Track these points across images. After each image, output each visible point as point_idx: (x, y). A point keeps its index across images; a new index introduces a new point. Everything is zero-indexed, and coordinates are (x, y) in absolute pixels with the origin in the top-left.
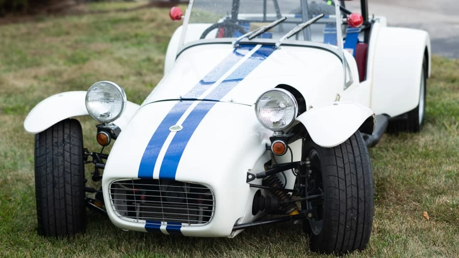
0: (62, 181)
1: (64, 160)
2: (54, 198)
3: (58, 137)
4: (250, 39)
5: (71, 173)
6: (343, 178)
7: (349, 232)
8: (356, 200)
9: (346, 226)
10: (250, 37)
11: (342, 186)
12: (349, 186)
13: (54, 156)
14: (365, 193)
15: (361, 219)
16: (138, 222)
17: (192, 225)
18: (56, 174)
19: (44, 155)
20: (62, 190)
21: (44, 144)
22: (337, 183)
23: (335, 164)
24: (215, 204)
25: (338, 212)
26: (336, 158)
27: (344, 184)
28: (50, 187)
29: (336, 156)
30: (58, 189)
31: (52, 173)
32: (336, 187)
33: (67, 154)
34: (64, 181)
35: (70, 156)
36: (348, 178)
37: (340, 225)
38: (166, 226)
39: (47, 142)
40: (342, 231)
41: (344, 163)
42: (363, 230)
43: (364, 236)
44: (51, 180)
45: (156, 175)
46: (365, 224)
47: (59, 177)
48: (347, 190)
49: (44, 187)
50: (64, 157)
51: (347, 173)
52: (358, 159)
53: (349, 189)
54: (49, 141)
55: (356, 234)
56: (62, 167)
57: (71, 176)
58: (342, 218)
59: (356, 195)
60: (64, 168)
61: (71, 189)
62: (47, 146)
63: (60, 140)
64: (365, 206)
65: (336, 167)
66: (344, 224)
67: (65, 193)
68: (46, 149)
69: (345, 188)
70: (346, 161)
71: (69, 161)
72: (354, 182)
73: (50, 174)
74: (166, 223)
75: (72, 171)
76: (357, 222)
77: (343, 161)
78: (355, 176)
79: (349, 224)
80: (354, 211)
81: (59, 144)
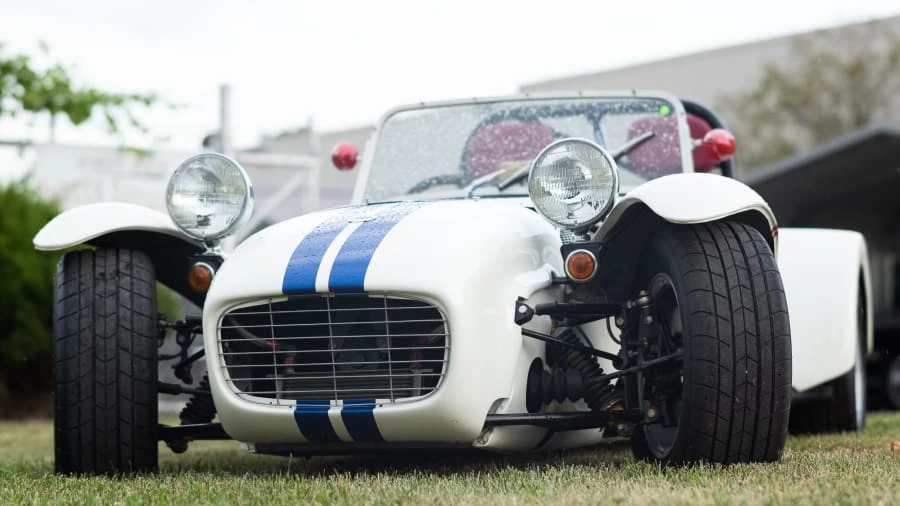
0: (112, 344)
1: (118, 304)
2: (94, 382)
3: (106, 264)
4: (501, 189)
5: (132, 330)
6: (725, 293)
7: (741, 413)
8: (754, 340)
9: (734, 398)
10: (501, 185)
11: (722, 309)
12: (739, 309)
13: (97, 297)
14: (772, 325)
15: (766, 384)
16: (278, 404)
17: (398, 400)
18: (99, 330)
19: (74, 294)
20: (111, 366)
21: (76, 275)
22: (712, 304)
23: (706, 269)
24: (450, 344)
25: (716, 367)
26: (706, 259)
27: (727, 306)
28: (86, 358)
29: (706, 255)
30: (105, 362)
31: (93, 326)
32: (710, 313)
33: (125, 295)
34: (118, 345)
35: (132, 297)
36: (735, 294)
37: (722, 396)
38: (341, 408)
39: (83, 272)
40: (725, 413)
41: (723, 266)
42: (772, 412)
43: (774, 426)
44: (89, 343)
45: (322, 283)
46: (776, 397)
47: (105, 338)
48: (734, 318)
49: (74, 357)
50: (118, 299)
51: (731, 284)
52: (753, 262)
53: (737, 317)
54: (86, 270)
55: (757, 419)
56: (114, 317)
57: (132, 336)
58: (726, 380)
59: (752, 329)
60: (118, 319)
61: (132, 364)
62: (83, 279)
63: (111, 269)
64: (773, 353)
65: (707, 274)
66: (729, 392)
67: (118, 371)
68: (81, 284)
69: (729, 314)
70: (728, 263)
71: (129, 307)
72: (747, 301)
73: (87, 331)
74: (341, 402)
75: (135, 325)
76: (759, 390)
77: (723, 263)
78: (750, 292)
79: (740, 393)
80: (751, 363)
81: (108, 276)
